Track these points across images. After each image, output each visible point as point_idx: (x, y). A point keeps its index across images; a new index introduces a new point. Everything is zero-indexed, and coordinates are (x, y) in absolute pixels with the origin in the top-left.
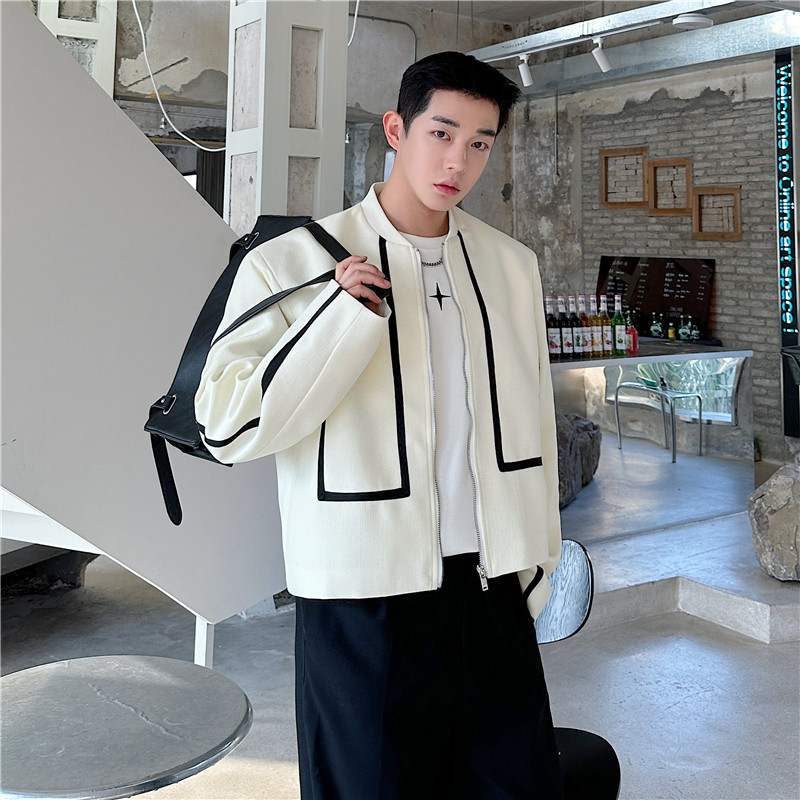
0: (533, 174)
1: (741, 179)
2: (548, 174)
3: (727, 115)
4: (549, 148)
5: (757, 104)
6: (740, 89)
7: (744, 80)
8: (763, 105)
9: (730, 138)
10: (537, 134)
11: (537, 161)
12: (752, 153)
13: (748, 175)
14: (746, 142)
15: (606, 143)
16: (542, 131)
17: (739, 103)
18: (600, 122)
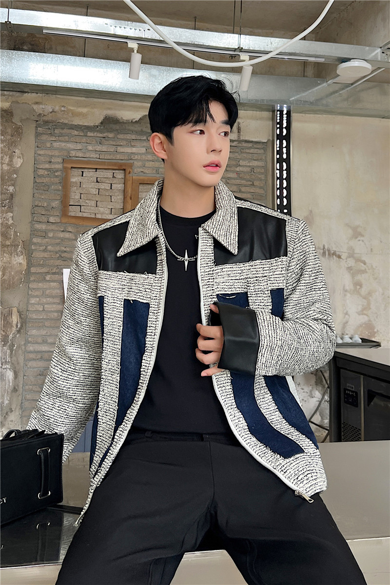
5: (250, 145)
6: (236, 130)
7: (239, 124)
8: (255, 146)
12: (243, 182)
15: (73, 153)
18: (65, 131)
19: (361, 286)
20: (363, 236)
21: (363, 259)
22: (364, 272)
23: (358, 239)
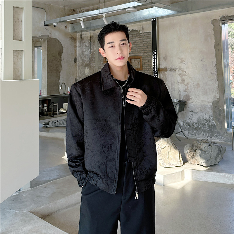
0: (84, 54)
1: (142, 54)
2: (88, 54)
3: (138, 37)
4: (88, 46)
5: (147, 34)
6: (142, 29)
7: (143, 27)
9: (139, 43)
10: (85, 42)
11: (85, 50)
12: (145, 47)
13: (144, 53)
14: (143, 44)
16: (86, 42)
17: (141, 33)
19: (184, 81)
20: (185, 62)
21: (185, 70)
22: (185, 75)
23: (183, 63)
